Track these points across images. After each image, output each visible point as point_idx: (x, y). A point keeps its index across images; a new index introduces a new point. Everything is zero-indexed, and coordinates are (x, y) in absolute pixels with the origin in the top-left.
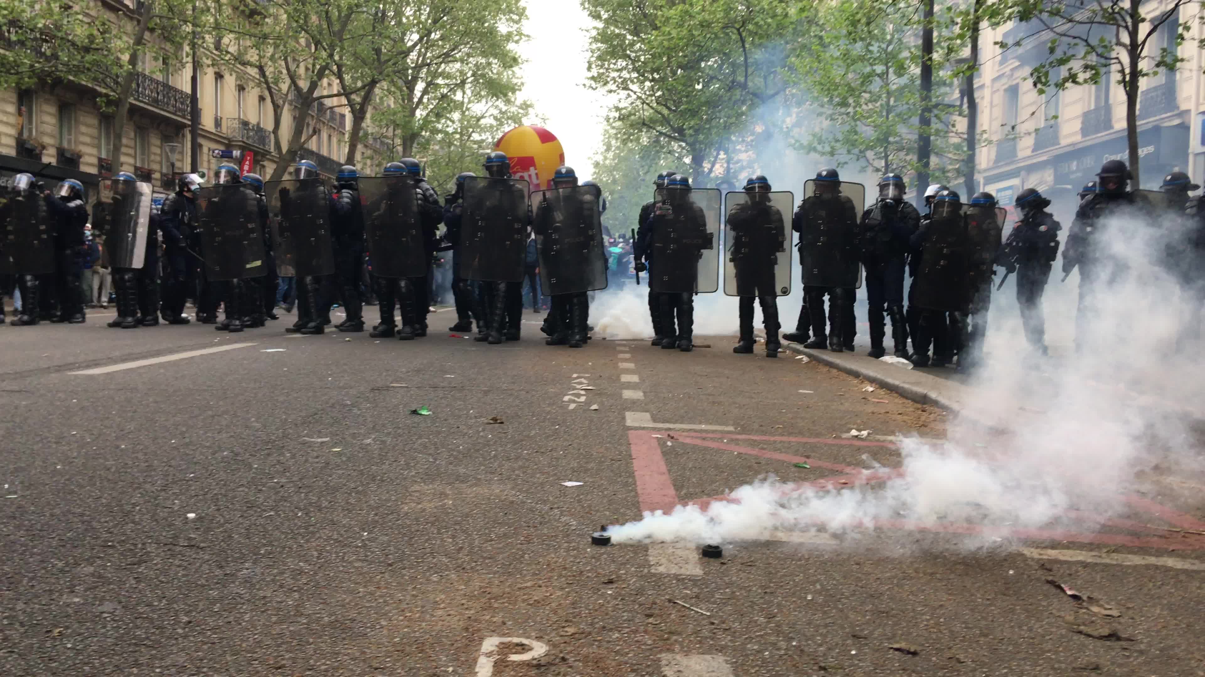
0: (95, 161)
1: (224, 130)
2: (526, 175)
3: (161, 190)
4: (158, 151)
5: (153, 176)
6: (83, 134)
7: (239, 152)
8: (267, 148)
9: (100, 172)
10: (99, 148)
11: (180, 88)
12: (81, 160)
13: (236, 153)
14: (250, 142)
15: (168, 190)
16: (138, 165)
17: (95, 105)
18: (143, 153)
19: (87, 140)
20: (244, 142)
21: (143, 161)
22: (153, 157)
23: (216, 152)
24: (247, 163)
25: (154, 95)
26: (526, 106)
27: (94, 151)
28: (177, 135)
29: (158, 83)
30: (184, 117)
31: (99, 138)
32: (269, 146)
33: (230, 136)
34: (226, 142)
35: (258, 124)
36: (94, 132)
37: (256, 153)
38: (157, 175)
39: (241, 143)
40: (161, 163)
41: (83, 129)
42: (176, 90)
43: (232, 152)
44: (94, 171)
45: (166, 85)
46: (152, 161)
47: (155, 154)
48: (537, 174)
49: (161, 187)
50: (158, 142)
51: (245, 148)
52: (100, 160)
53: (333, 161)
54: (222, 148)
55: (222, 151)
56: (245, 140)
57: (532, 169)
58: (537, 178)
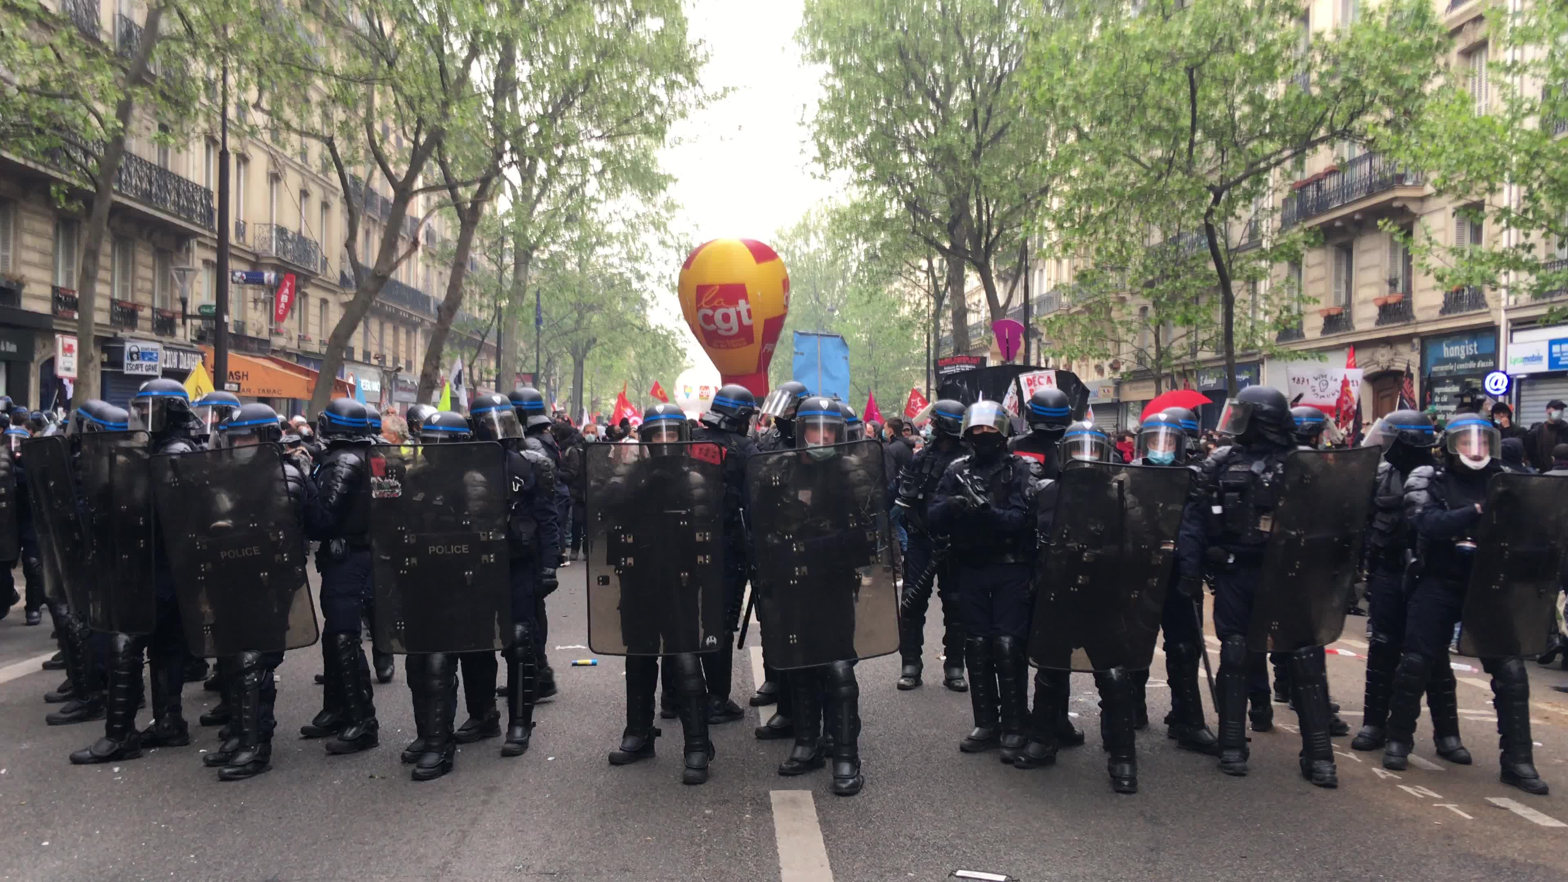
0: (47, 292)
1: (249, 240)
2: (732, 311)
3: (154, 336)
4: (148, 274)
5: (140, 313)
6: (28, 248)
7: (273, 275)
8: (312, 268)
9: (55, 311)
10: (54, 269)
11: (184, 177)
12: (25, 291)
13: (269, 276)
14: (288, 258)
15: (162, 335)
16: (116, 296)
17: (49, 201)
18: (124, 277)
19: (35, 257)
20: (279, 259)
21: (124, 290)
22: (139, 284)
23: (238, 274)
24: (287, 291)
25: (145, 185)
26: (670, 207)
27: (46, 276)
28: (179, 248)
29: (151, 166)
30: (190, 220)
31: (54, 255)
32: (316, 265)
33: (258, 250)
34: (253, 259)
35: (300, 232)
36: (47, 244)
37: (298, 275)
38: (146, 313)
39: (276, 262)
40: (152, 294)
41: (28, 239)
42: (179, 179)
43: (262, 275)
44: (44, 308)
45: (163, 171)
46: (139, 290)
47: (144, 279)
48: (749, 311)
49: (153, 329)
50: (149, 260)
51: (280, 268)
52: (55, 289)
53: (400, 285)
54: (246, 268)
55: (246, 273)
56: (281, 255)
57: (742, 302)
58: (750, 316)
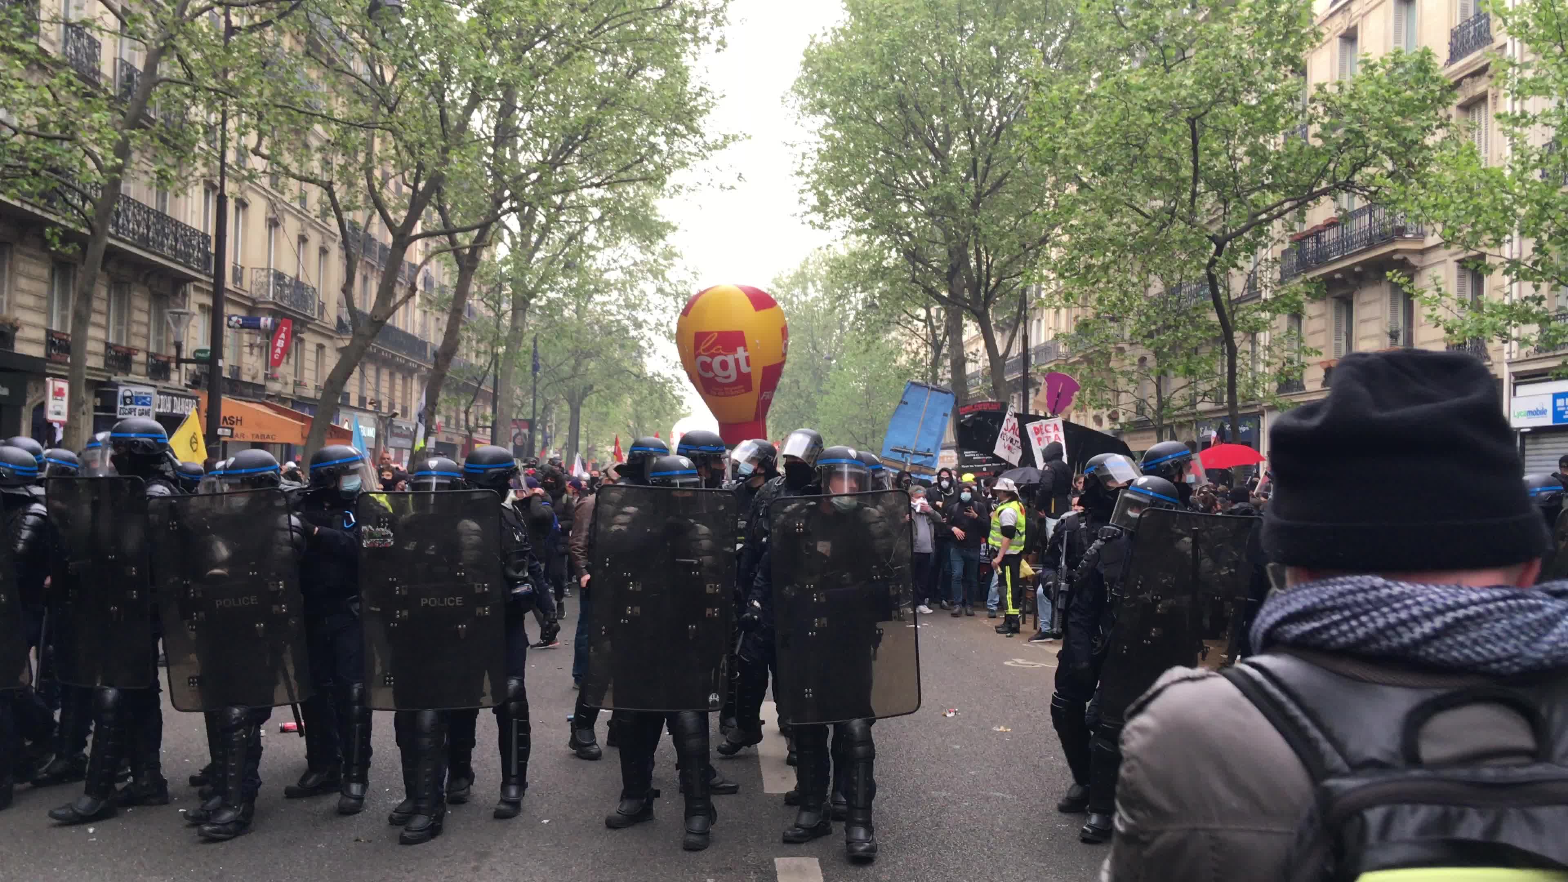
0: (41, 335)
1: (246, 285)
2: (730, 359)
3: (147, 380)
4: (144, 318)
5: (135, 358)
6: (23, 291)
7: (270, 320)
8: (308, 313)
9: (48, 354)
10: (48, 313)
11: (182, 220)
12: (19, 334)
13: (266, 321)
14: (285, 303)
15: (156, 380)
16: (111, 340)
17: (45, 244)
18: (120, 322)
19: (30, 301)
20: (275, 304)
21: (119, 335)
22: (135, 328)
23: (234, 319)
24: (283, 336)
25: (143, 230)
26: (669, 255)
27: (39, 319)
28: (175, 294)
29: (149, 211)
30: (187, 265)
31: (49, 298)
32: (313, 310)
33: (255, 294)
34: (249, 303)
35: (298, 276)
36: (43, 288)
37: (295, 321)
38: (141, 357)
39: (272, 306)
40: (147, 337)
41: (23, 283)
42: (177, 224)
43: (259, 319)
44: (37, 351)
45: (161, 216)
46: (136, 335)
47: (140, 323)
48: (747, 358)
49: (147, 374)
50: (145, 305)
51: (277, 313)
52: (49, 333)
53: (397, 330)
54: (243, 313)
55: (243, 318)
56: (278, 301)
57: (740, 350)
58: (748, 365)
